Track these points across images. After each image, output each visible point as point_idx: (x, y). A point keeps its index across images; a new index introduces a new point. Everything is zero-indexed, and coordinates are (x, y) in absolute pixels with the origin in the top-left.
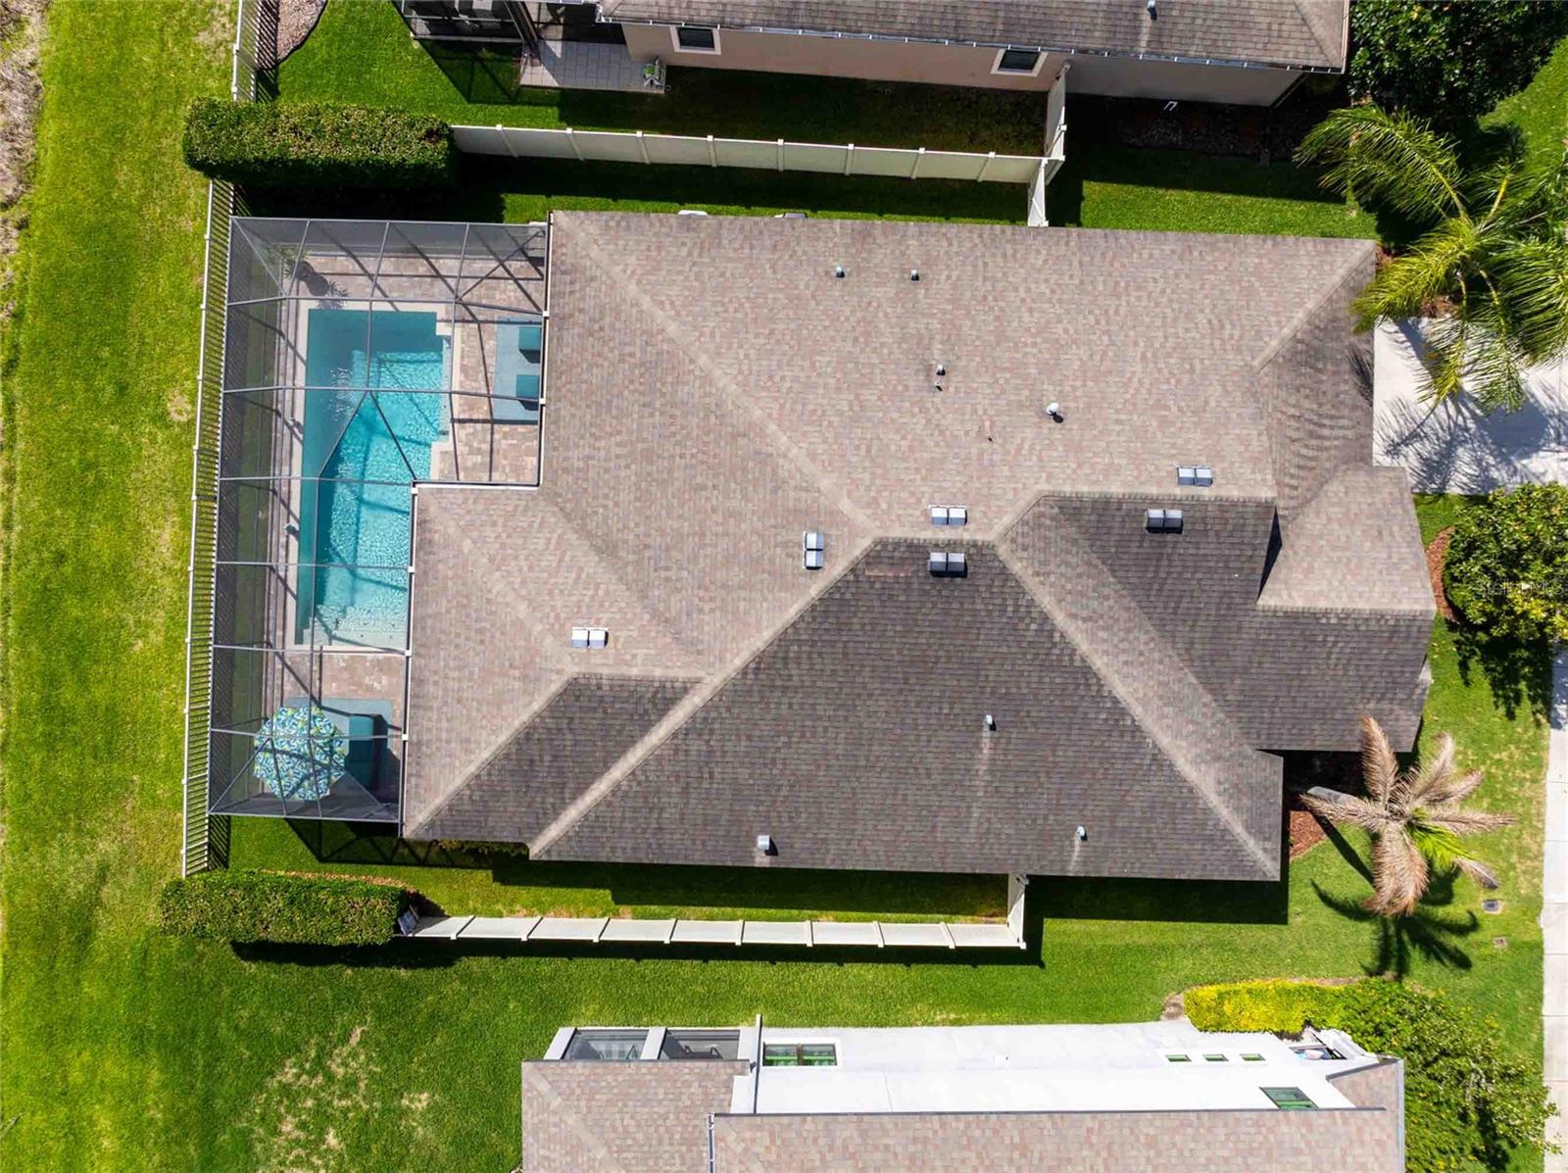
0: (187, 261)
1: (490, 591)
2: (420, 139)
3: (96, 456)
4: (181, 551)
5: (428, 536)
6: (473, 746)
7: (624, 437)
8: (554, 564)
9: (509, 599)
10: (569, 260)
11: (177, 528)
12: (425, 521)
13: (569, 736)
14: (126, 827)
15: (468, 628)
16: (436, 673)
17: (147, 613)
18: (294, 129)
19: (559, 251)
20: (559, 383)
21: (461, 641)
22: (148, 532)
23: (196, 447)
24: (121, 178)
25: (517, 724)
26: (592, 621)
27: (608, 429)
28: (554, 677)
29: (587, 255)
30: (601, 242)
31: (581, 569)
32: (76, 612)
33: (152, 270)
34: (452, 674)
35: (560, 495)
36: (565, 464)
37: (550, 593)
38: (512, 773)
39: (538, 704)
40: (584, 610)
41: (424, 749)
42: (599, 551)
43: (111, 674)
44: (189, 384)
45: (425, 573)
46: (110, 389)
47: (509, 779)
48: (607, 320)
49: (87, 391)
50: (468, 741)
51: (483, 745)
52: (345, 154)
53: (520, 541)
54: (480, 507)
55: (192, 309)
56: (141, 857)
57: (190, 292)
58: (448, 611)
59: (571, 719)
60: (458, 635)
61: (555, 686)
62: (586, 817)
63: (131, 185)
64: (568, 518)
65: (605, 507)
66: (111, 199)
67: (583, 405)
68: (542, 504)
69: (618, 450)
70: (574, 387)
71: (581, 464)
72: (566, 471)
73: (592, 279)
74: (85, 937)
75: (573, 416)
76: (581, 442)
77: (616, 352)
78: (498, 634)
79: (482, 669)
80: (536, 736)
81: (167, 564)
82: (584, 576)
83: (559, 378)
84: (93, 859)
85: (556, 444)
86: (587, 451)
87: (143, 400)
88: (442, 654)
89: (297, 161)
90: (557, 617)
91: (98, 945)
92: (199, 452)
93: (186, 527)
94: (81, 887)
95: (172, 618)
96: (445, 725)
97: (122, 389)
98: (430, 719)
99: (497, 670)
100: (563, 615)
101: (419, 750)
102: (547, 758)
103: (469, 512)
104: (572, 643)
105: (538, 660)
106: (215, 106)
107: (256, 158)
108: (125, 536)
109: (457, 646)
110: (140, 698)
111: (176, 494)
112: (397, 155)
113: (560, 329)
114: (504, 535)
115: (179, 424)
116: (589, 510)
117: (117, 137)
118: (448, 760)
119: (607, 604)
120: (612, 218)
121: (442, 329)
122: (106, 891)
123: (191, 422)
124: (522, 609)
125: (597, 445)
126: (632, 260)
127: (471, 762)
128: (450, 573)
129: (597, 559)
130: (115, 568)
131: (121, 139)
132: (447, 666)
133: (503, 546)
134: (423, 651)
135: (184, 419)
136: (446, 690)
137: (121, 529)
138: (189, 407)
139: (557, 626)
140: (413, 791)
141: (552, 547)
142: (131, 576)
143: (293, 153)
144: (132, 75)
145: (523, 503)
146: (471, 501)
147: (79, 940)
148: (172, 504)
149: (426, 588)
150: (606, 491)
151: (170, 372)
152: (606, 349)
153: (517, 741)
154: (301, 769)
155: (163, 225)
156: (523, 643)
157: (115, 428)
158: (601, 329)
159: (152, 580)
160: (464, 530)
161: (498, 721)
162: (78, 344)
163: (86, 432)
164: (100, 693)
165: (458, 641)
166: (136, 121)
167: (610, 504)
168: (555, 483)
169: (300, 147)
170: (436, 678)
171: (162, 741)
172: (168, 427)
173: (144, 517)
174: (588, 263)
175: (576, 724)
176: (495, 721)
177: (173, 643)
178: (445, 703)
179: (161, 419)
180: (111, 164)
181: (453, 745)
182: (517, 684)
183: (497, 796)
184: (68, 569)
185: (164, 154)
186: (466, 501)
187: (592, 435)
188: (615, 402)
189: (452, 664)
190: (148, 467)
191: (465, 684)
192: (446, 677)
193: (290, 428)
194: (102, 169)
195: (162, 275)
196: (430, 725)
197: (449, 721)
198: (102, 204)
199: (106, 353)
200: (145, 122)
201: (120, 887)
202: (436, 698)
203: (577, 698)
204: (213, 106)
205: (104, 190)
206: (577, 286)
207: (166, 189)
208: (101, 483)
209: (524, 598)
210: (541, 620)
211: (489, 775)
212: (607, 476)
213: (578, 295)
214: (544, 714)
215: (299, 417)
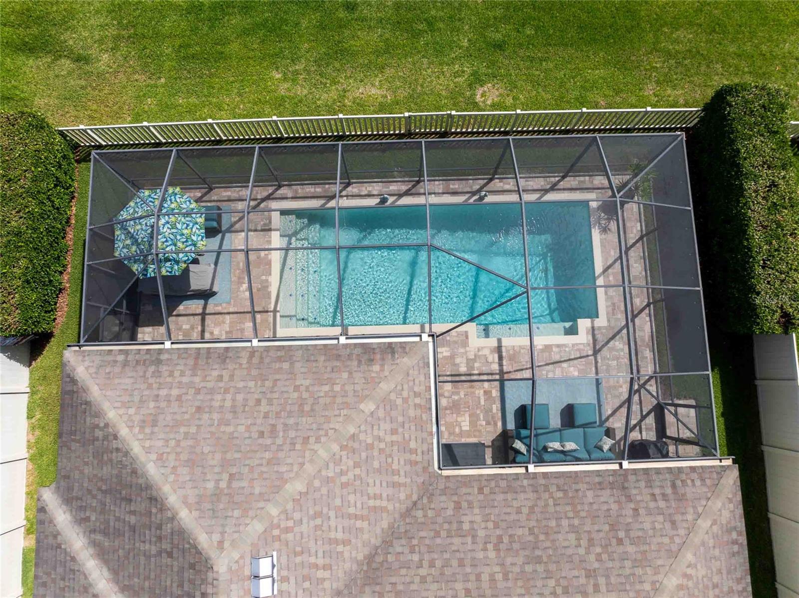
0: (618, 92)
1: (318, 440)
2: (782, 308)
3: (439, 29)
4: (361, 106)
5: (378, 356)
6: (148, 430)
7: (501, 585)
8: (352, 510)
9: (308, 467)
10: (689, 491)
11: (380, 99)
12: (393, 353)
13: (154, 550)
14: (121, 76)
15: (278, 415)
16: (232, 377)
17: (305, 80)
18: (774, 184)
19: (695, 476)
20: (553, 489)
21: (264, 407)
22: (376, 76)
23: (454, 113)
24: (680, 33)
25: (166, 489)
26: (285, 573)
27: (509, 560)
28: (216, 537)
29: (699, 516)
30: (715, 528)
31: (345, 543)
32: (304, 23)
33: (607, 63)
34: (229, 397)
35: (430, 502)
36: (464, 505)
37: (318, 515)
38: (119, 476)
39: (185, 516)
40: (298, 559)
41: (152, 369)
42: (370, 558)
43: (251, 54)
44: (509, 101)
45: (338, 357)
46: (499, 36)
47: (115, 472)
48: (631, 549)
49: (495, 18)
50: (154, 423)
51: (147, 444)
52: (757, 236)
53: (376, 464)
54: (412, 413)
55: (577, 99)
56: (94, 89)
57: (590, 96)
58: (297, 388)
59: (170, 555)
60: (270, 402)
61: (203, 540)
62: (73, 559)
63: (677, 41)
64: (407, 513)
65: (420, 566)
66: (662, 26)
67: (533, 523)
68: (420, 480)
69: (485, 577)
70: (551, 509)
71: (466, 526)
72: (458, 506)
73: (673, 523)
74: (29, 48)
75: (519, 512)
76: (490, 525)
77: (596, 565)
78: (267, 455)
79: (232, 437)
80: (154, 510)
81: (347, 94)
82: (340, 548)
83: (559, 489)
84: (93, 52)
85: (486, 490)
86: (481, 533)
87: (493, 63)
88: (252, 384)
89: (741, 189)
90: (288, 530)
91: (21, 59)
92: (450, 116)
93: (382, 108)
94: (71, 43)
95: (300, 101)
96: (175, 392)
97: (499, 46)
98: (182, 374)
99: (229, 456)
100: (290, 536)
101: (152, 363)
102: (133, 519)
103: (406, 401)
104: (256, 558)
105: (237, 513)
106: (783, 110)
107: (738, 151)
108: (373, 57)
109: (258, 401)
110: (232, 79)
111: (411, 96)
112: (762, 286)
113: (612, 485)
114: (382, 445)
115: (473, 95)
116: (415, 542)
117: (716, 27)
118: (136, 399)
119: (307, 585)
120: (740, 534)
121: (584, 324)
122: (66, 64)
123: (476, 106)
124: (298, 486)
125: (490, 546)
126: (702, 572)
127: (131, 428)
128: (337, 388)
129: (360, 557)
130: (343, 51)
131: (714, 31)
132: (238, 391)
133: (370, 447)
134: (255, 360)
135: (478, 98)
136: (211, 392)
137: (378, 53)
138: (489, 102)
139: (276, 532)
140: (110, 358)
141: (371, 503)
142: (337, 65)
143: (750, 186)
144: (771, 36)
145: (419, 458)
146: (417, 401)
147: (25, 44)
148: (402, 94)
149: (322, 358)
150: (438, 564)
151: (519, 84)
152: (598, 550)
153: (148, 487)
154: (142, 236)
155: (646, 70)
156: (257, 491)
157: (465, 43)
158: (620, 542)
159: (334, 82)
160: (386, 402)
161: (172, 461)
162: (534, 8)
163: (460, 20)
164: (234, 47)
165: (264, 402)
166: (733, 41)
167: (423, 572)
168: (444, 492)
169: (756, 191)
170: (226, 378)
171: (193, 100)
172: (470, 85)
173: (389, 72)
174: (690, 517)
175: (166, 560)
176: (172, 457)
177: (279, 105)
178: (198, 391)
179: (477, 80)
180: (691, 24)
181: (152, 405)
182: (210, 485)
183: (97, 455)
184: (342, 14)
185: (708, 66)
186: (417, 395)
187: (500, 538)
188: (540, 568)
189: (240, 397)
190: (433, 72)
191: (215, 416)
192: (226, 391)
193: (479, 191)
194: (686, 17)
195: (601, 72)
196: (177, 374)
197: (179, 398)
198: (656, 20)
199: (529, 31)
200: (732, 49)
201: (69, 73)
202: (204, 379)
203: (192, 566)
204: (783, 108)
205: (669, 20)
206: (662, 504)
207: (679, 70)
208: (416, 35)
209: (310, 485)
210: (285, 512)
211: (118, 450)
212: (455, 563)
213: (652, 505)
214: (175, 523)
215: (490, 199)
